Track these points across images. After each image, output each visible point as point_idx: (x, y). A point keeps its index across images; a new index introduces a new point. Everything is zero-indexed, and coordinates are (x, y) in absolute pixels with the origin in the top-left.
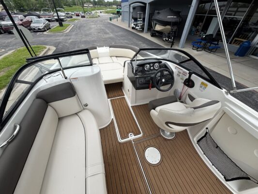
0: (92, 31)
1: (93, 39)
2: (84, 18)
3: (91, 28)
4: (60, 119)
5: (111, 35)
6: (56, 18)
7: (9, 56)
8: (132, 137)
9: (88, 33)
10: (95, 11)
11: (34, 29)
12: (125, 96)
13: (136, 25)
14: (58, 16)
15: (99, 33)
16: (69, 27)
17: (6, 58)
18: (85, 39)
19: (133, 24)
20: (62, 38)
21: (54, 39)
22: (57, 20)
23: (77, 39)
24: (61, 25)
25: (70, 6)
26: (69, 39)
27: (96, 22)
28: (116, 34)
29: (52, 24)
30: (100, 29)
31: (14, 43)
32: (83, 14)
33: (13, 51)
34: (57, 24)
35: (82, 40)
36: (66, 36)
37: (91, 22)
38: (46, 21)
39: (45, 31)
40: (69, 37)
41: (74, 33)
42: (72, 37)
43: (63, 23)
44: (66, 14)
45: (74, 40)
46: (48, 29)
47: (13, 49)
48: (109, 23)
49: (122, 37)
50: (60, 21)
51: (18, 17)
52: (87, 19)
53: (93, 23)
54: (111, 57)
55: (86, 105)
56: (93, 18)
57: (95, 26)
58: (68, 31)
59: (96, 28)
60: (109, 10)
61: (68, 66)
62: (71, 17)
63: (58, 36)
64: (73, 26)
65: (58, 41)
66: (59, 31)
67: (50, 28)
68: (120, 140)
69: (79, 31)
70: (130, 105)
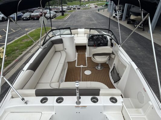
0: (82, 19)
1: (81, 24)
2: (79, 10)
3: (82, 17)
4: (56, 52)
5: (95, 22)
6: (61, 10)
7: (33, 32)
8: (82, 66)
9: (79, 20)
10: (89, 4)
11: (47, 17)
12: (86, 53)
13: (116, 15)
14: (62, 9)
15: (87, 20)
16: (68, 16)
17: (32, 33)
18: (76, 24)
19: (114, 14)
20: (61, 23)
21: (57, 23)
22: (61, 12)
23: (70, 24)
24: (63, 15)
25: (71, 2)
26: (66, 24)
27: (87, 12)
28: (99, 21)
29: (57, 14)
30: (88, 18)
31: (36, 25)
32: (79, 7)
33: (35, 29)
34: (60, 14)
35: (74, 25)
36: (64, 22)
37: (84, 12)
38: (54, 12)
39: (53, 18)
40: (66, 22)
41: (70, 20)
42: (68, 23)
43: (65, 13)
44: (68, 7)
45: (69, 25)
46: (54, 18)
47: (35, 28)
48: (97, 13)
49: (102, 23)
50: (63, 12)
51: (40, 11)
52: (81, 10)
53: (84, 13)
54: (85, 34)
55: (66, 49)
56: (85, 9)
57: (85, 15)
58: (66, 19)
59: (86, 17)
60: (99, 3)
61: (64, 34)
62: (71, 9)
63: (60, 21)
64: (70, 15)
65: (59, 25)
66: (61, 19)
67: (56, 17)
68: (76, 66)
69: (73, 19)
70: (86, 56)
